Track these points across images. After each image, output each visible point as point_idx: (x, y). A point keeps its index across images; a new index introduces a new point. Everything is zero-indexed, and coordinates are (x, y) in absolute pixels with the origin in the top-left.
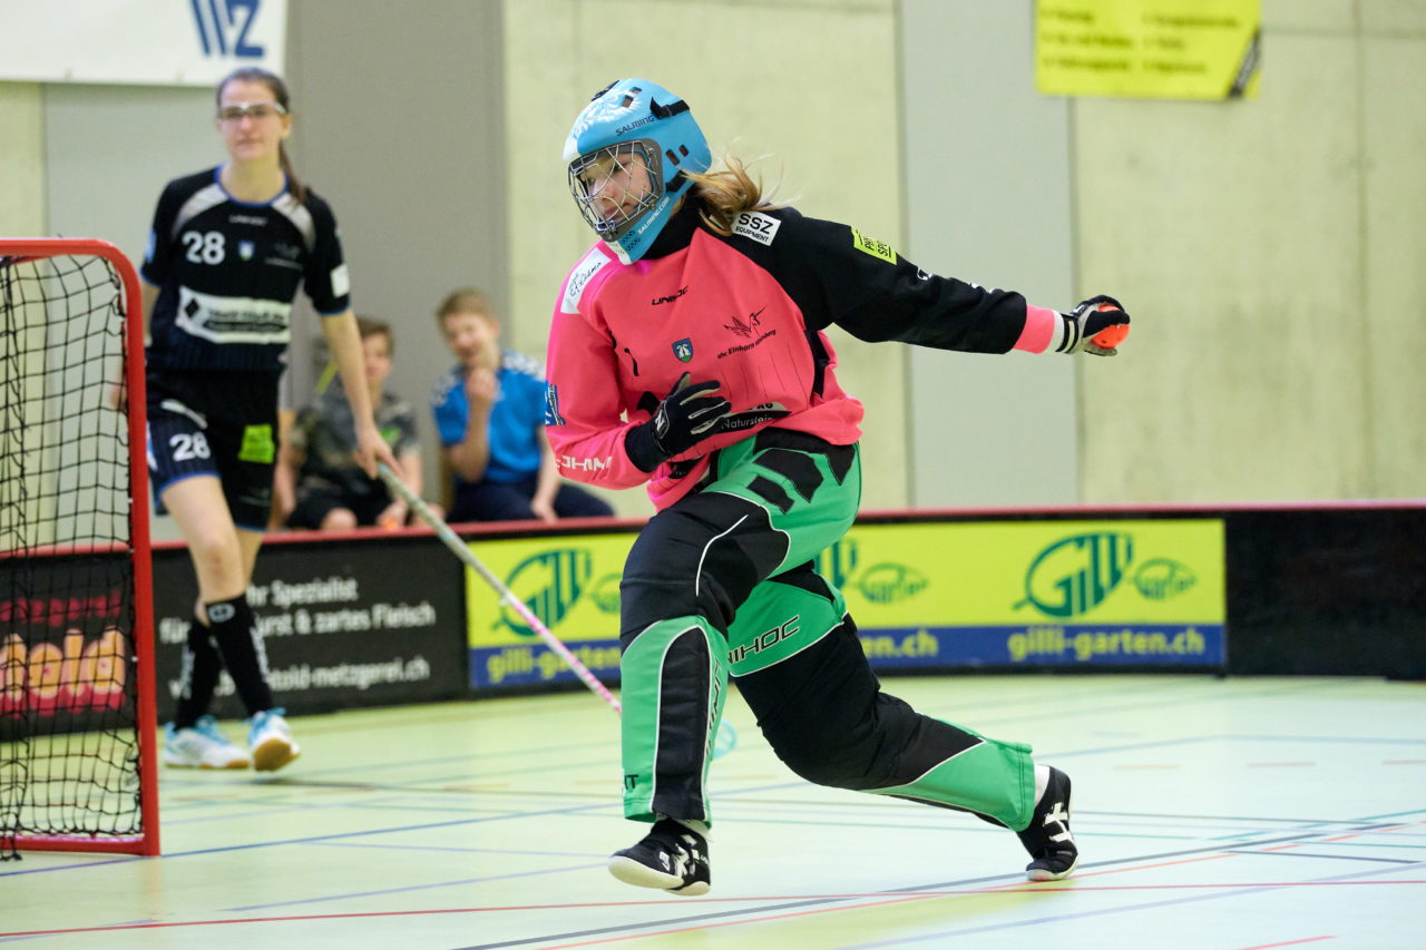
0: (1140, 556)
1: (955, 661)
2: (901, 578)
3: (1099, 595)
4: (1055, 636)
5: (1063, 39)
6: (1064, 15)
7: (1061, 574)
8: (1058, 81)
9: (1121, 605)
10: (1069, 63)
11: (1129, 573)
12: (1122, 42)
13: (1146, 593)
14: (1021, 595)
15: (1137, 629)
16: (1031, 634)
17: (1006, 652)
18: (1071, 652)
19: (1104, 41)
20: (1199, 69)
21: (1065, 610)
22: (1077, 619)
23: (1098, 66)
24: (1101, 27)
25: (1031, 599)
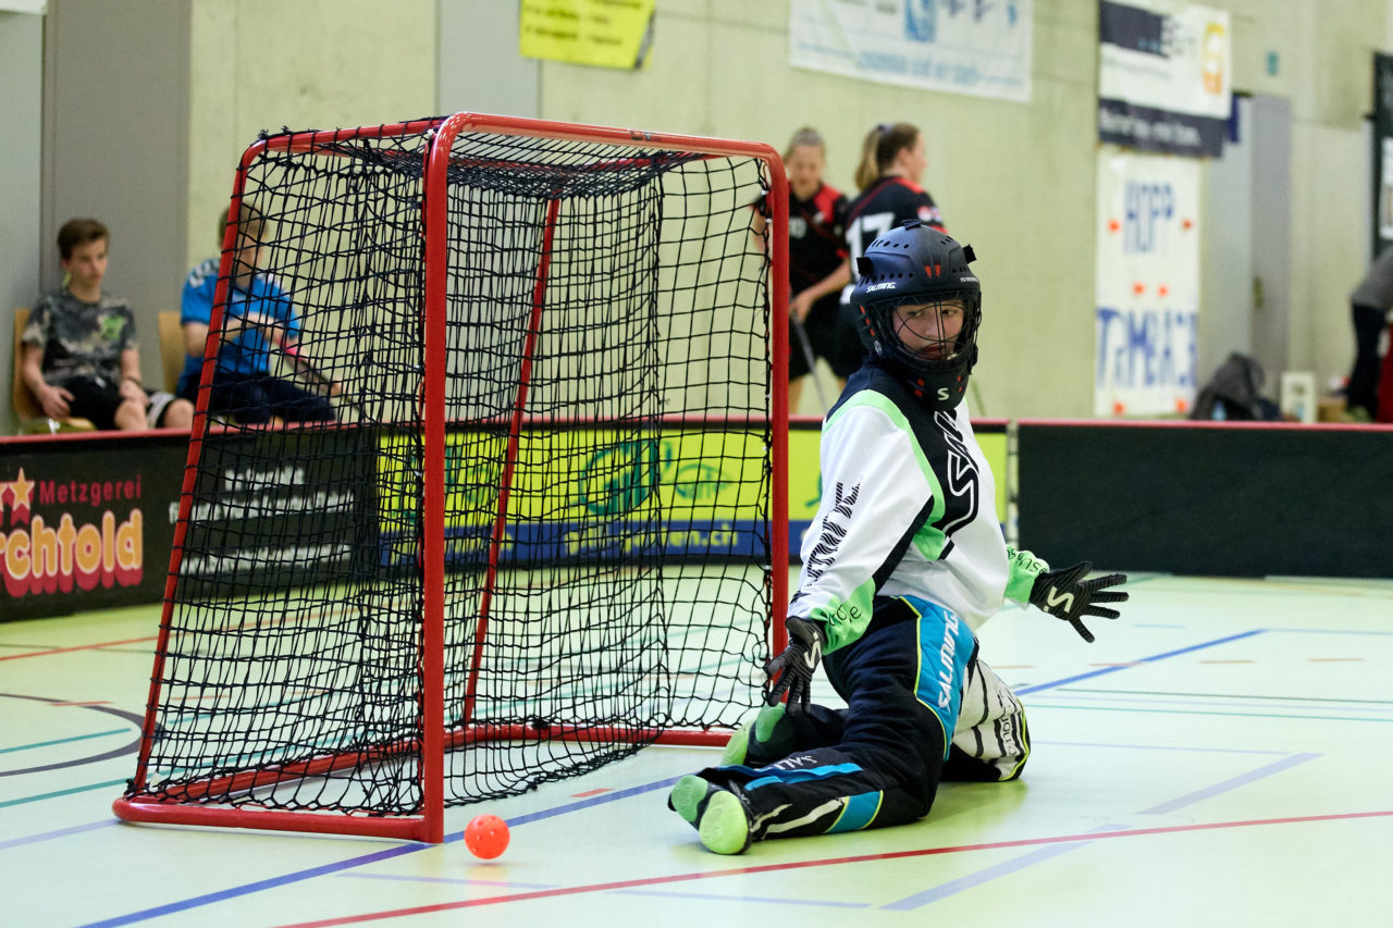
5: (539, 11)
8: (534, 46)
10: (541, 32)
12: (572, 16)
19: (563, 14)
20: (617, 42)
23: (560, 35)
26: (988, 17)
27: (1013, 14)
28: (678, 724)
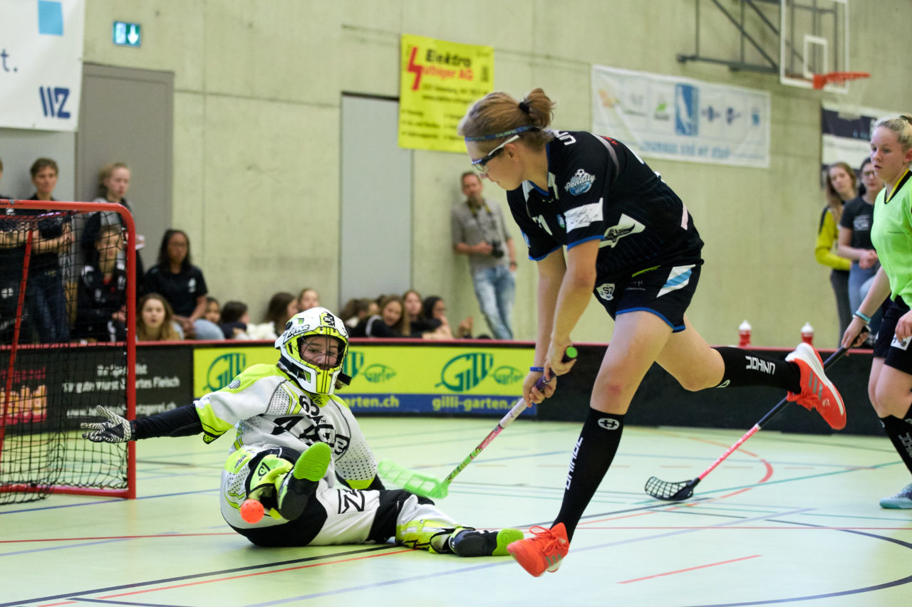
0: (496, 364)
1: (407, 410)
2: (384, 371)
3: (476, 382)
4: (454, 400)
5: (410, 123)
6: (411, 113)
7: (458, 371)
8: (408, 142)
9: (487, 386)
10: (412, 134)
11: (491, 372)
12: (435, 126)
13: (499, 381)
14: (439, 380)
15: (494, 398)
16: (443, 398)
17: (431, 406)
18: (461, 407)
19: (428, 125)
21: (460, 388)
22: (465, 392)
23: (425, 136)
24: (426, 119)
25: (444, 383)
26: (736, 122)
27: (756, 119)
28: (92, 485)
